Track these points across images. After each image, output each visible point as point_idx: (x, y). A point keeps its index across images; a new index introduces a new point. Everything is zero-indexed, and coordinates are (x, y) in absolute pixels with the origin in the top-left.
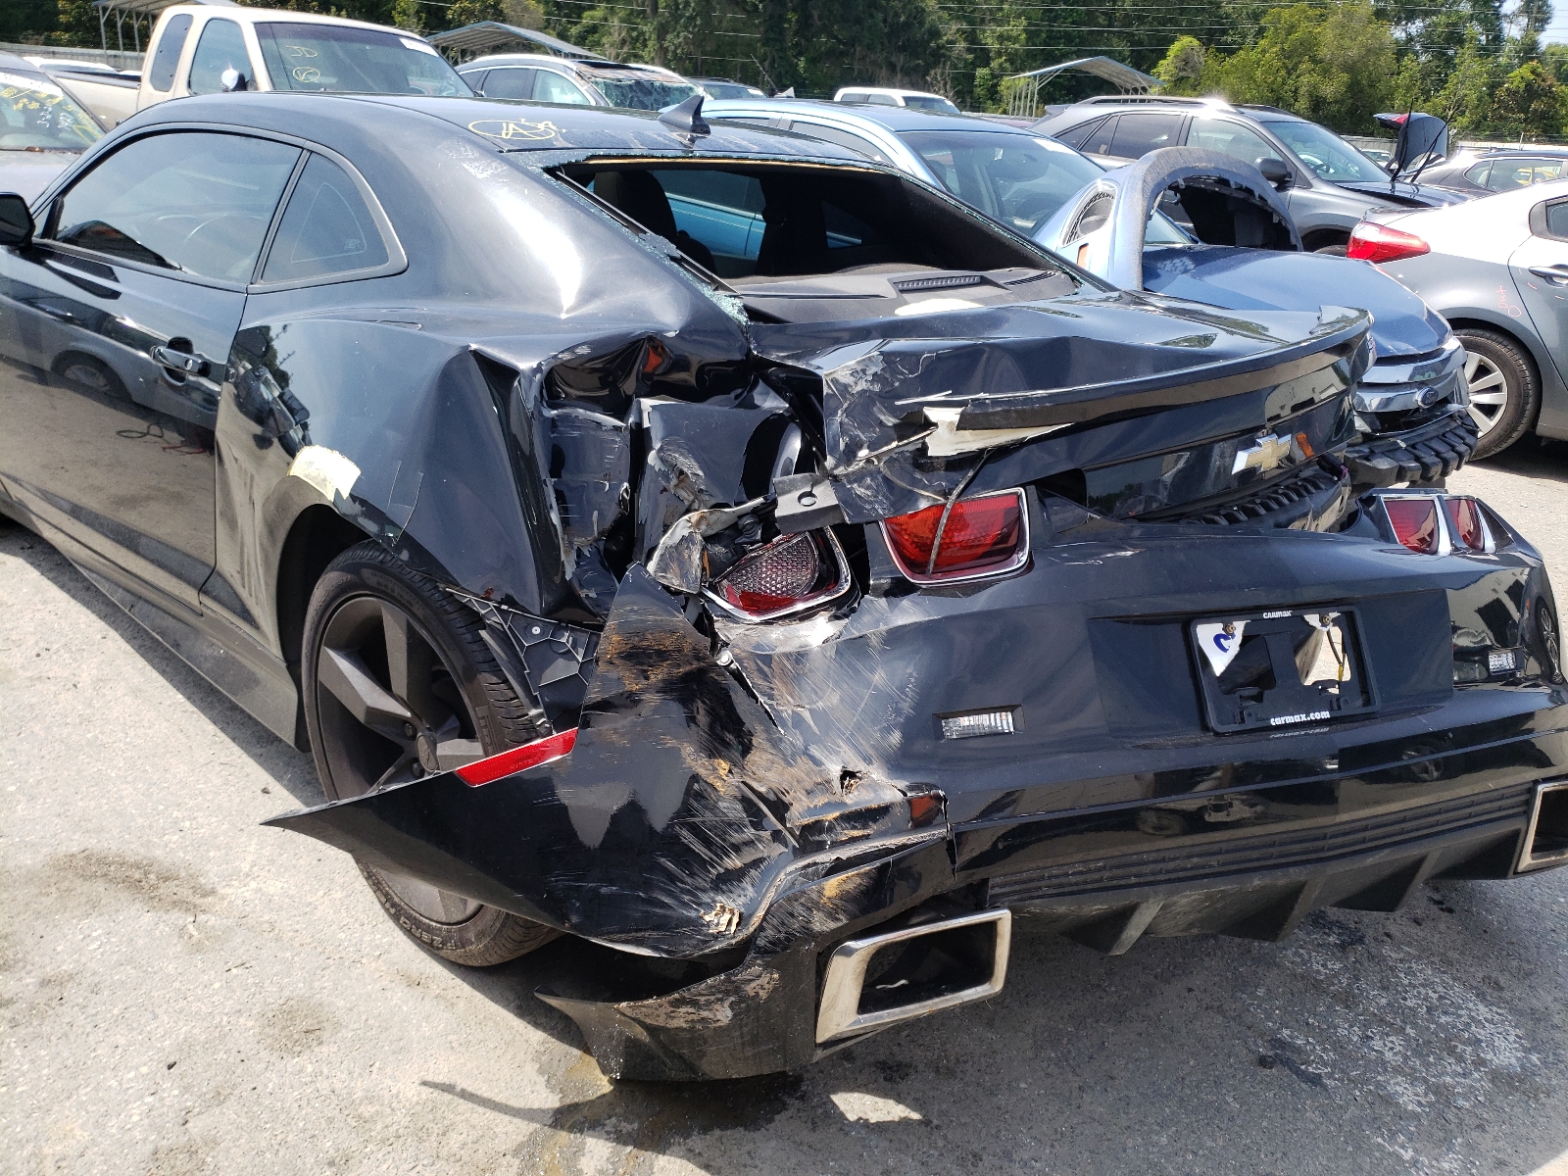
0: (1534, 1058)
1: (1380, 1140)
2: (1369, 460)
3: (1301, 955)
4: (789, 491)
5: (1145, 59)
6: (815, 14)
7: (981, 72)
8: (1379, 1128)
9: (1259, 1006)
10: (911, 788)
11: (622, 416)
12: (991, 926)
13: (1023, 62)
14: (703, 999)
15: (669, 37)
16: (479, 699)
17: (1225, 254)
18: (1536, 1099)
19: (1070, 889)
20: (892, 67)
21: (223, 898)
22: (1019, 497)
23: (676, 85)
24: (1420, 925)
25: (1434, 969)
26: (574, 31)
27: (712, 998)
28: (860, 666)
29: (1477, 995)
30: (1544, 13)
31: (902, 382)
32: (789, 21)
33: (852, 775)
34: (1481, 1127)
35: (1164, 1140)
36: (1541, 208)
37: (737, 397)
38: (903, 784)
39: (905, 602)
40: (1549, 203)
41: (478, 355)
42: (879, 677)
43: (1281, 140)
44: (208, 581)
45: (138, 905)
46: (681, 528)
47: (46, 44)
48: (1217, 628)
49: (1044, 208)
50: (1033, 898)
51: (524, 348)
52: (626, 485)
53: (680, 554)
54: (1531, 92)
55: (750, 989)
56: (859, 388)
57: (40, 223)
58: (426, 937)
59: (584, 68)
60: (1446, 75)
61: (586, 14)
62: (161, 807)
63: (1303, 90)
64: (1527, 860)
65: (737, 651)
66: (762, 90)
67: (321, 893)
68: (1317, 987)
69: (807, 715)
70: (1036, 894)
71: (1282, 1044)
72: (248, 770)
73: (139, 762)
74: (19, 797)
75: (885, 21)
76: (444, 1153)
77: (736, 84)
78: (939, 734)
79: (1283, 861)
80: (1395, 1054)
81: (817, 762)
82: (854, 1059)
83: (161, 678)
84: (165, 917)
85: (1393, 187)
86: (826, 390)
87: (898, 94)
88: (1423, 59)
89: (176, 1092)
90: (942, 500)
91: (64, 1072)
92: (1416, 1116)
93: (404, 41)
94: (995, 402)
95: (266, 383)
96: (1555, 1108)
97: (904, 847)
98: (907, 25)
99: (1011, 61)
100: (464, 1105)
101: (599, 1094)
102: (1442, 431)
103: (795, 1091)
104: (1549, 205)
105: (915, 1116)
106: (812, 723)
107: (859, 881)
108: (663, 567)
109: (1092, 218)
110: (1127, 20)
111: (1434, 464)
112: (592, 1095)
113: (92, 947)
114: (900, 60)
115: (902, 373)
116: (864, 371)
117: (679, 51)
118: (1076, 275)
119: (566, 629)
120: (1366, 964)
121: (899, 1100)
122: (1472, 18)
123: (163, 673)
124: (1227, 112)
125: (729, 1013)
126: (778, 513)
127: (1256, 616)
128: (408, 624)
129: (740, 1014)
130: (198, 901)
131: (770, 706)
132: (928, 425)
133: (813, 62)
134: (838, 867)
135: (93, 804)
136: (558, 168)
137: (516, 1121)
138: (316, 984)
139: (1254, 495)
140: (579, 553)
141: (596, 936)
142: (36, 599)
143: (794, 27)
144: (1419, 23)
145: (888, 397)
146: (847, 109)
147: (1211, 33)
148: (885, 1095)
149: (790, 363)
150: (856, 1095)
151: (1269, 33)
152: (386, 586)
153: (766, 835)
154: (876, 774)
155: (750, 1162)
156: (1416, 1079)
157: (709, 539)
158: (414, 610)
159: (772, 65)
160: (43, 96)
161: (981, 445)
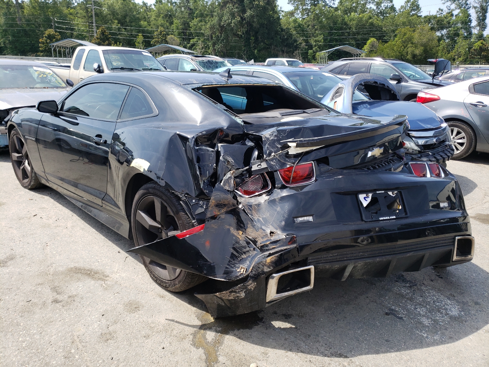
0: (462, 313)
1: (418, 332)
2: (420, 158)
3: (398, 289)
4: (255, 164)
5: (360, 45)
6: (259, 37)
7: (310, 51)
8: (418, 329)
9: (386, 301)
10: (287, 235)
11: (213, 148)
12: (309, 270)
13: (323, 48)
14: (237, 291)
15: (216, 46)
16: (180, 219)
17: (377, 102)
18: (462, 323)
19: (329, 261)
20: (283, 52)
21: (111, 278)
22: (312, 163)
23: (219, 61)
24: (432, 281)
25: (435, 292)
26: (188, 45)
27: (240, 290)
28: (274, 206)
29: (448, 298)
30: (484, 25)
31: (282, 137)
32: (252, 40)
33: (273, 233)
34: (446, 329)
35: (359, 332)
36: (472, 86)
37: (241, 143)
38: (285, 234)
39: (285, 190)
40: (475, 84)
41: (179, 135)
42: (279, 209)
43: (398, 69)
44: (105, 197)
45: (90, 279)
46: (228, 175)
47: (36, 56)
48: (365, 195)
49: (325, 92)
50: (319, 263)
51: (189, 133)
52: (215, 165)
53: (228, 181)
54: (481, 49)
55: (249, 287)
56: (271, 139)
57: (59, 107)
58: (164, 285)
59: (193, 58)
60: (455, 45)
61: (192, 40)
62: (93, 257)
63: (409, 52)
64: (455, 258)
65: (243, 204)
66: (244, 60)
67: (136, 276)
68: (403, 296)
69: (261, 219)
70: (320, 262)
71: (392, 310)
72: (114, 247)
73: (86, 246)
74: (57, 254)
75: (280, 38)
76: (172, 335)
77: (237, 59)
78: (294, 222)
79: (384, 254)
80: (423, 312)
81: (264, 230)
82: (277, 313)
83: (88, 225)
84: (97, 282)
85: (433, 81)
86: (263, 139)
87: (284, 60)
88: (447, 41)
89: (105, 321)
90: (293, 165)
91: (77, 316)
92: (428, 326)
93: (143, 53)
94: (305, 141)
95: (118, 145)
96: (467, 325)
97: (286, 249)
98: (287, 39)
99: (319, 48)
100: (177, 324)
101: (211, 322)
102: (443, 150)
103: (262, 321)
104: (474, 85)
105: (293, 326)
106: (262, 221)
107: (275, 258)
108: (224, 184)
109: (338, 94)
110: (354, 34)
111: (441, 159)
112: (209, 322)
113: (80, 289)
114: (285, 49)
115: (282, 135)
116: (272, 134)
117: (219, 50)
118: (329, 110)
119: (201, 200)
120: (417, 291)
121: (289, 322)
122: (461, 28)
123: (89, 224)
124: (381, 61)
125: (244, 294)
126: (252, 169)
127: (375, 192)
128: (161, 201)
129: (247, 294)
130: (105, 278)
131: (252, 217)
132: (289, 147)
133: (259, 51)
134: (270, 255)
135: (75, 256)
136: (195, 89)
137: (190, 328)
138: (137, 297)
139: (375, 163)
140: (204, 181)
141: (210, 276)
142: (54, 206)
143: (253, 41)
144: (445, 30)
145: (278, 140)
146: (269, 67)
147: (380, 37)
148: (285, 322)
149: (254, 134)
150: (278, 322)
151: (398, 36)
152: (156, 193)
153: (252, 249)
154: (279, 232)
155: (250, 337)
156: (429, 318)
157: (235, 177)
158: (163, 198)
159: (247, 52)
160: (47, 73)
161: (302, 151)
